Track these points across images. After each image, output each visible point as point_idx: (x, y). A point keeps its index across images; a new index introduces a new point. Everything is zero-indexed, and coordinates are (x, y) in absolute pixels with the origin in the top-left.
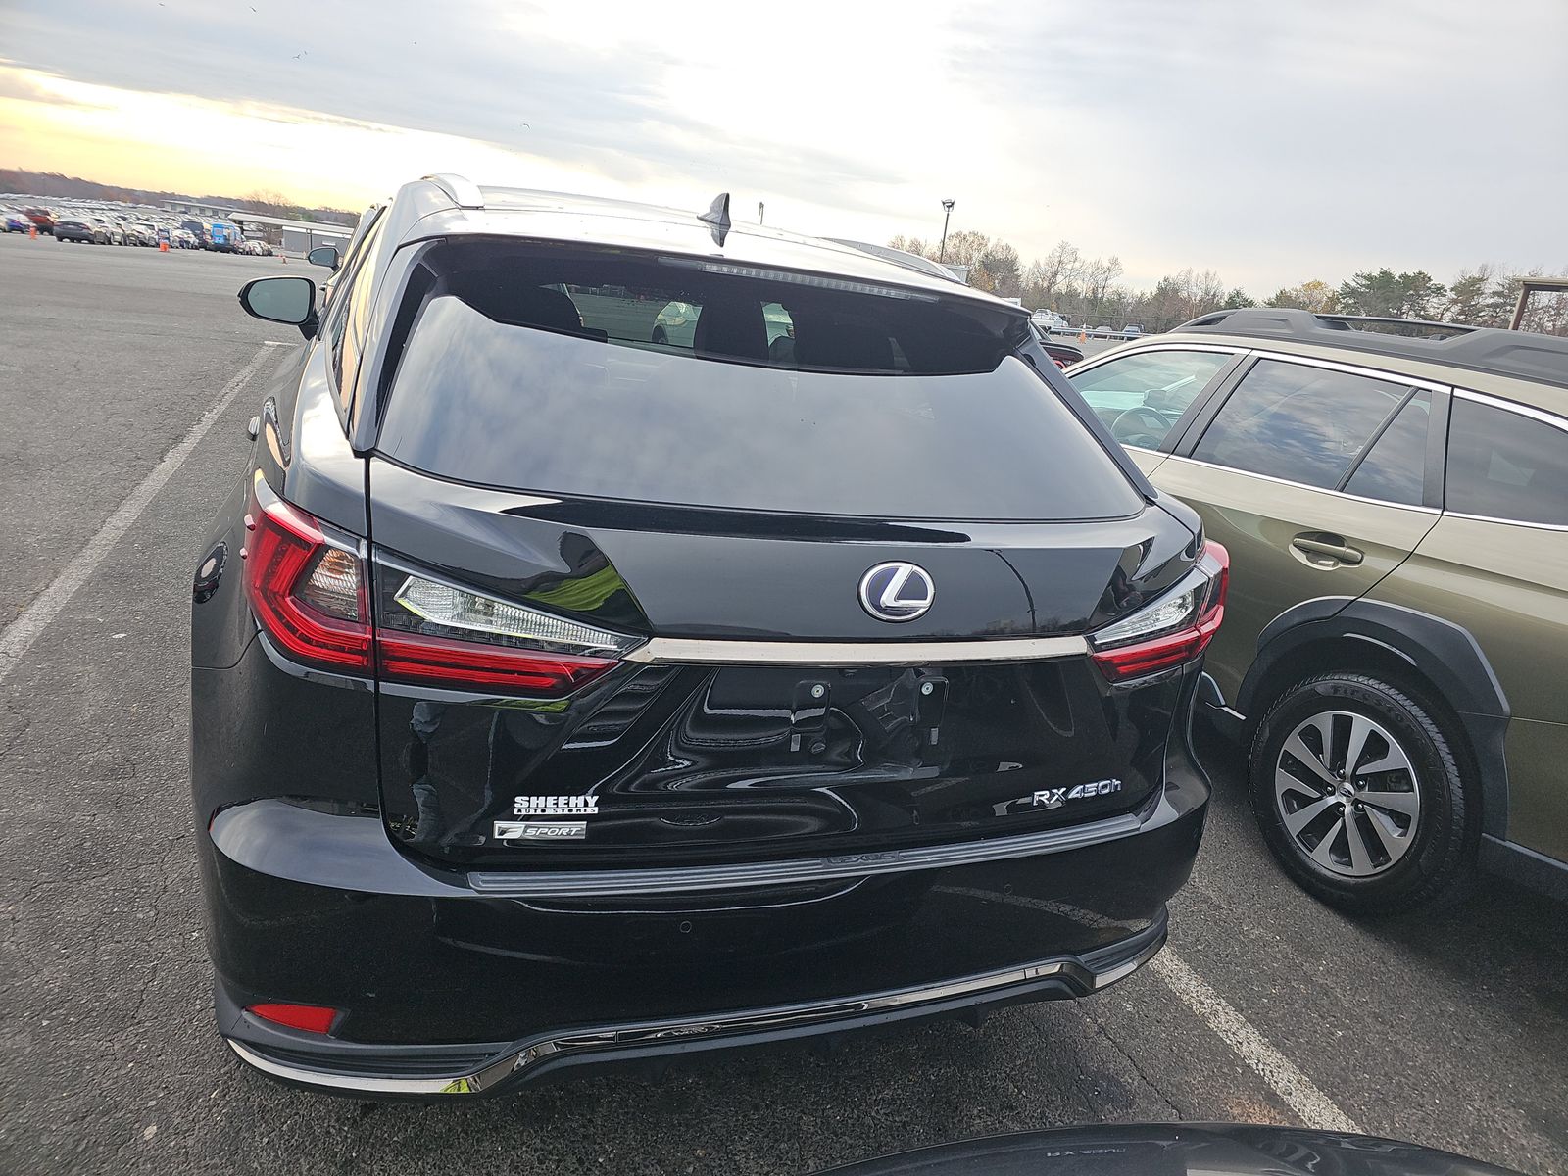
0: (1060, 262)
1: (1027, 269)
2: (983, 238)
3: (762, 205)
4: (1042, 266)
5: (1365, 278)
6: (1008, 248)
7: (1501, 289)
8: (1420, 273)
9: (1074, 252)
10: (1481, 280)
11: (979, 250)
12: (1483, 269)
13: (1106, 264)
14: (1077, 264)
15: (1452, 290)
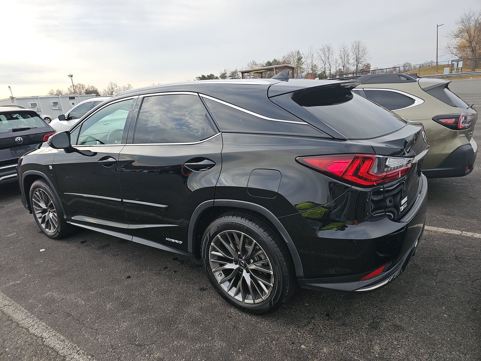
0: (112, 88)
1: (102, 92)
2: (83, 85)
3: (9, 87)
4: (107, 90)
5: (199, 78)
6: (93, 87)
7: (230, 75)
8: (211, 74)
9: (115, 85)
10: (225, 73)
11: (83, 89)
12: (225, 70)
13: (127, 86)
14: (118, 88)
15: (220, 77)
